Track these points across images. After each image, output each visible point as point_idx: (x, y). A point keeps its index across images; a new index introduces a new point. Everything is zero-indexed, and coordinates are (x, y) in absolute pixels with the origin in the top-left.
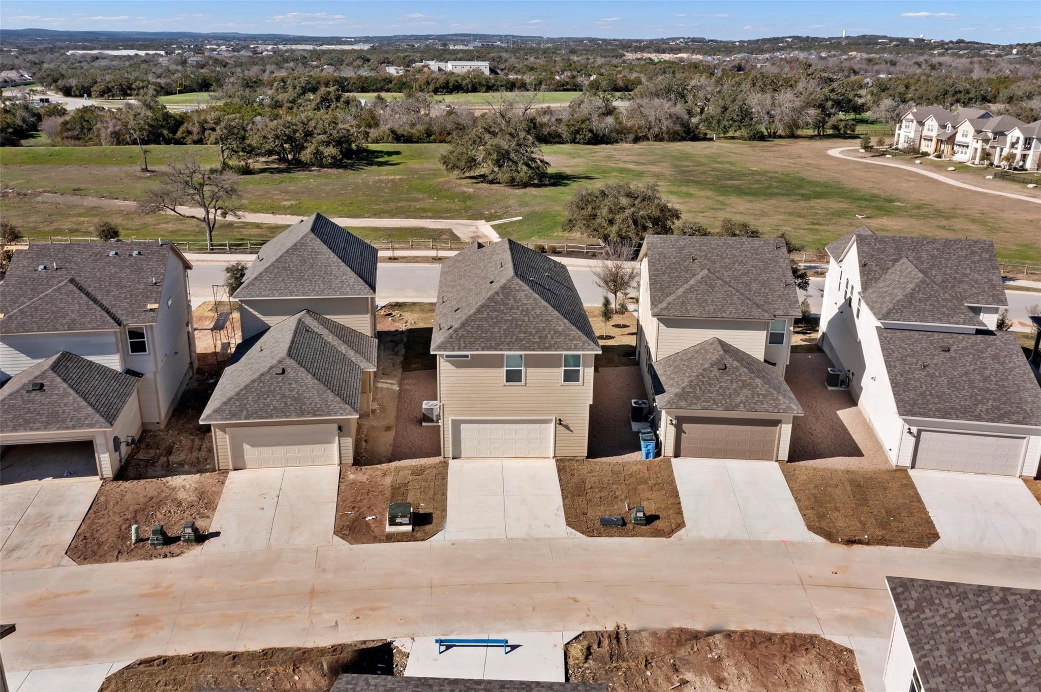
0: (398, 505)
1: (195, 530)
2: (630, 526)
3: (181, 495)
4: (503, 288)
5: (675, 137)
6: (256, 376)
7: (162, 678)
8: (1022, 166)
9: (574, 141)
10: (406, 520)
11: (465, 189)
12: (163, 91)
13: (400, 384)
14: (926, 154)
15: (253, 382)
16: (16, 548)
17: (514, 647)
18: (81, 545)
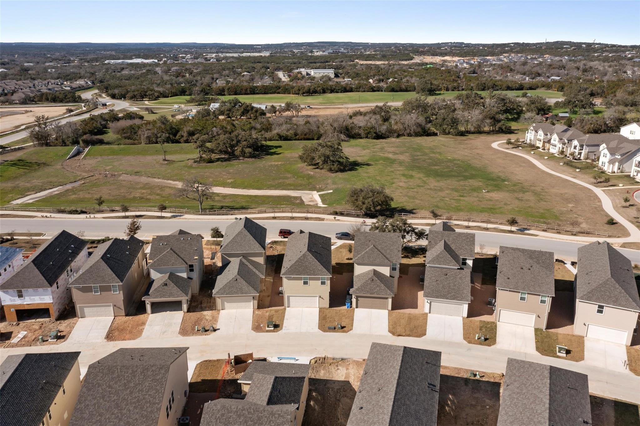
0: (270, 322)
1: (213, 328)
2: (336, 329)
3: (207, 317)
4: (303, 255)
5: (417, 135)
6: (228, 281)
7: (210, 365)
8: (579, 158)
9: (367, 137)
10: (272, 326)
11: (309, 172)
12: (162, 95)
13: (273, 279)
14: (538, 148)
15: (228, 283)
16: (165, 332)
17: (297, 360)
18: (182, 331)
